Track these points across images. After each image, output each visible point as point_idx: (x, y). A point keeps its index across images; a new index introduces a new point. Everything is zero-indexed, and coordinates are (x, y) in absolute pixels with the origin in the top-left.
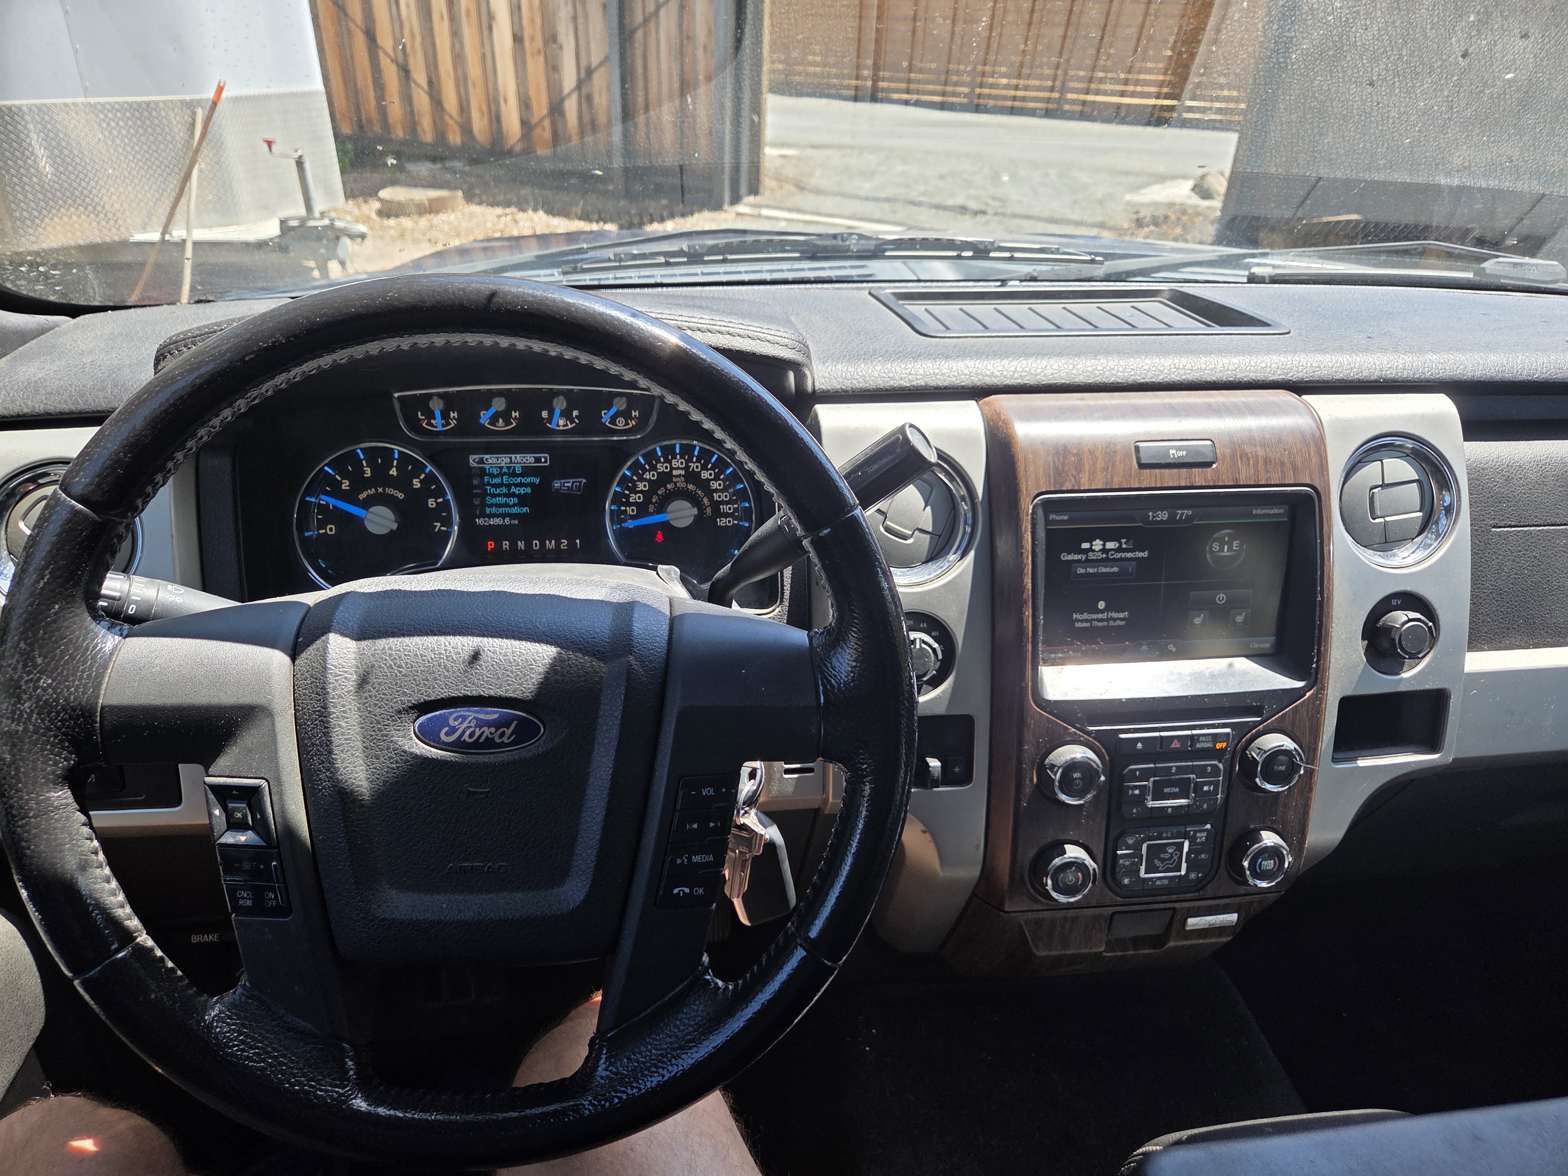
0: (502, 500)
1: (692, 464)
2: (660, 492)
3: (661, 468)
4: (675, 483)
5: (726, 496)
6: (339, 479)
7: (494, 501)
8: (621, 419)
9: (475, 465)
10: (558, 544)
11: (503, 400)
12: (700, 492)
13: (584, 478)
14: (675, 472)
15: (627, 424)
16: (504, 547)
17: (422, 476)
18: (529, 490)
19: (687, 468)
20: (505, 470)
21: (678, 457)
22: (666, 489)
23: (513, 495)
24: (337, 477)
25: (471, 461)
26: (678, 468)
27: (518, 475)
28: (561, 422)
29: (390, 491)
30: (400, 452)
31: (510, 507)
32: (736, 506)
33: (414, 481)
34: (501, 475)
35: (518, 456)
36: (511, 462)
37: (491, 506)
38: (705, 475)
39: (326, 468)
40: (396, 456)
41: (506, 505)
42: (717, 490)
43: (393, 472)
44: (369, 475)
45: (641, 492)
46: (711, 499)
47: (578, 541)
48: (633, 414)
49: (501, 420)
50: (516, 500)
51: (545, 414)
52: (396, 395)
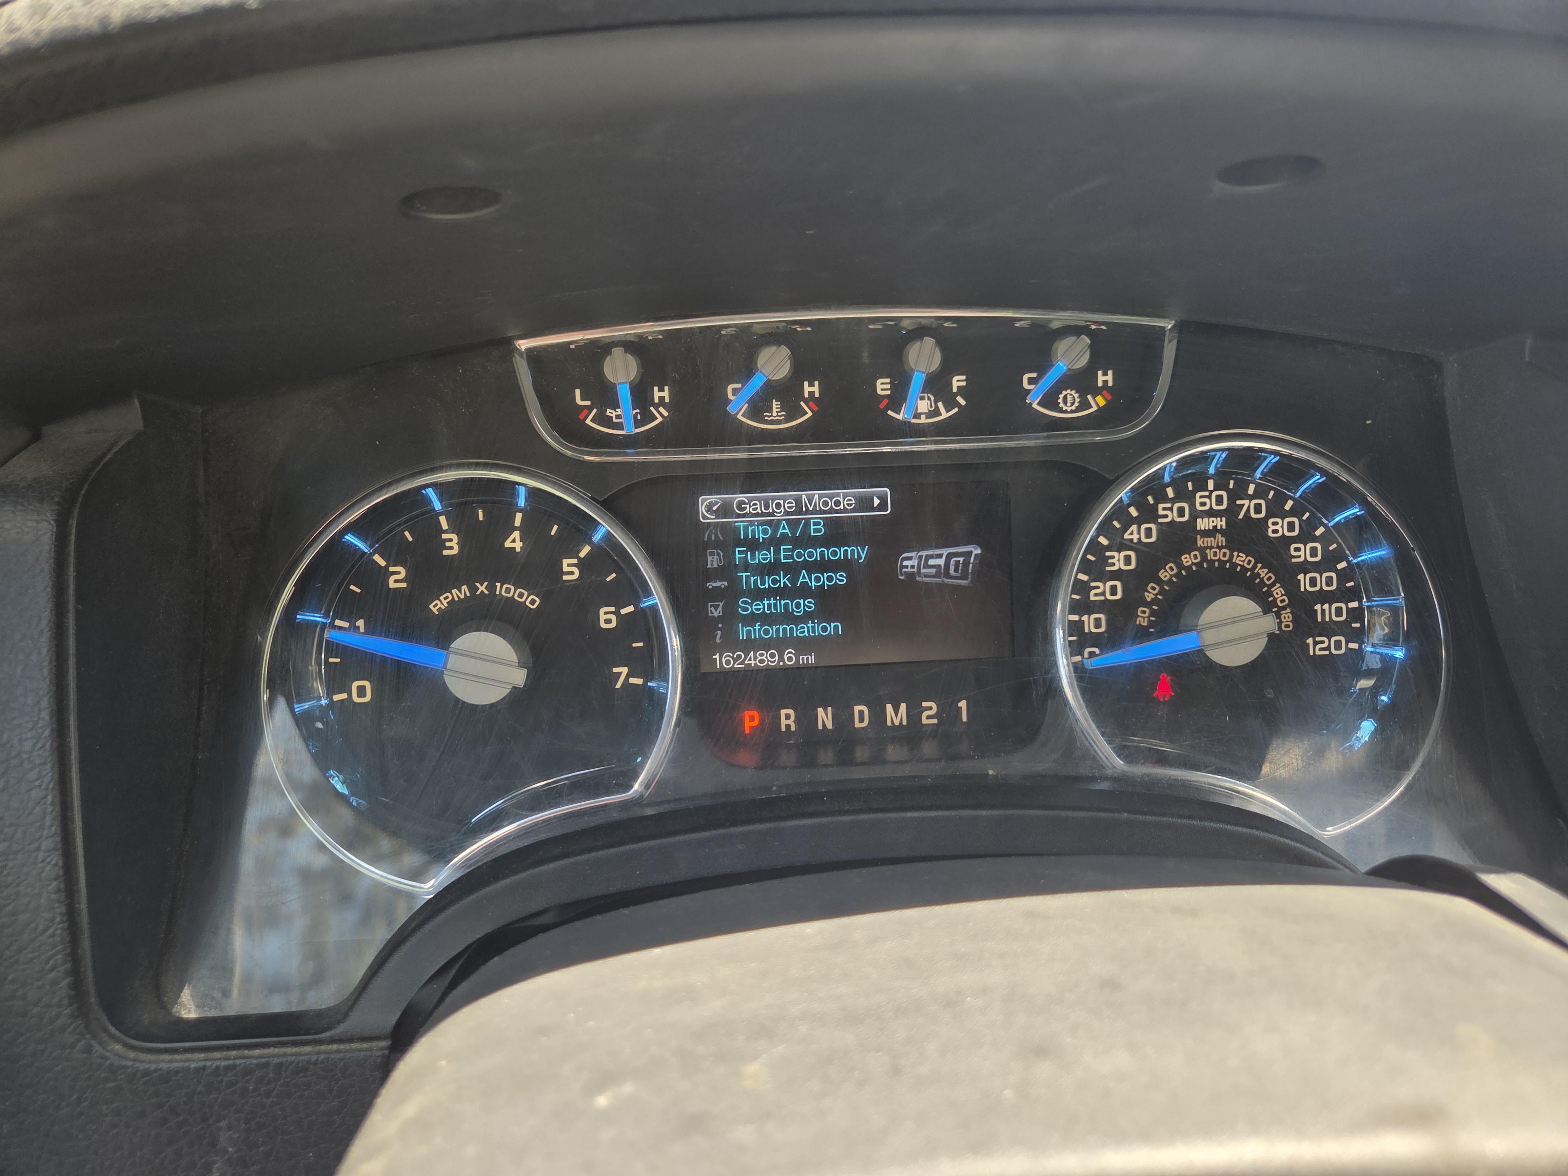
0: (778, 605)
1: (1246, 502)
2: (1164, 575)
3: (1168, 513)
4: (1202, 550)
5: (1329, 582)
6: (382, 563)
7: (758, 607)
8: (1072, 395)
9: (712, 519)
10: (914, 715)
11: (784, 352)
12: (1263, 573)
13: (979, 544)
14: (1203, 524)
15: (1084, 405)
16: (784, 722)
17: (585, 551)
18: (840, 578)
19: (1231, 513)
20: (784, 530)
21: (1211, 484)
22: (1180, 566)
23: (804, 592)
24: (377, 558)
25: (702, 509)
26: (1211, 513)
27: (815, 542)
28: (924, 406)
29: (505, 590)
30: (533, 493)
31: (797, 620)
32: (1354, 605)
33: (565, 562)
34: (775, 542)
35: (816, 494)
36: (799, 511)
37: (751, 619)
38: (1278, 528)
39: (349, 538)
40: (522, 502)
41: (788, 617)
42: (1305, 567)
43: (515, 542)
44: (455, 552)
45: (1117, 575)
46: (1291, 587)
47: (963, 704)
48: (1101, 378)
49: (775, 405)
50: (809, 605)
51: (883, 386)
52: (524, 344)
